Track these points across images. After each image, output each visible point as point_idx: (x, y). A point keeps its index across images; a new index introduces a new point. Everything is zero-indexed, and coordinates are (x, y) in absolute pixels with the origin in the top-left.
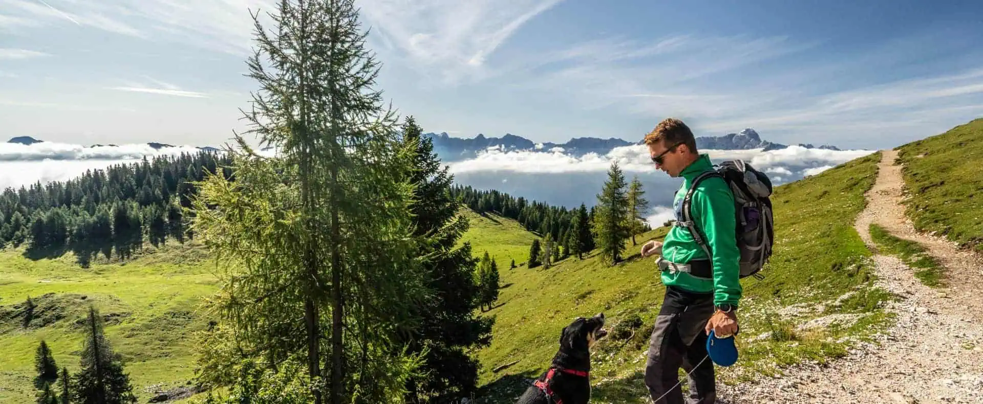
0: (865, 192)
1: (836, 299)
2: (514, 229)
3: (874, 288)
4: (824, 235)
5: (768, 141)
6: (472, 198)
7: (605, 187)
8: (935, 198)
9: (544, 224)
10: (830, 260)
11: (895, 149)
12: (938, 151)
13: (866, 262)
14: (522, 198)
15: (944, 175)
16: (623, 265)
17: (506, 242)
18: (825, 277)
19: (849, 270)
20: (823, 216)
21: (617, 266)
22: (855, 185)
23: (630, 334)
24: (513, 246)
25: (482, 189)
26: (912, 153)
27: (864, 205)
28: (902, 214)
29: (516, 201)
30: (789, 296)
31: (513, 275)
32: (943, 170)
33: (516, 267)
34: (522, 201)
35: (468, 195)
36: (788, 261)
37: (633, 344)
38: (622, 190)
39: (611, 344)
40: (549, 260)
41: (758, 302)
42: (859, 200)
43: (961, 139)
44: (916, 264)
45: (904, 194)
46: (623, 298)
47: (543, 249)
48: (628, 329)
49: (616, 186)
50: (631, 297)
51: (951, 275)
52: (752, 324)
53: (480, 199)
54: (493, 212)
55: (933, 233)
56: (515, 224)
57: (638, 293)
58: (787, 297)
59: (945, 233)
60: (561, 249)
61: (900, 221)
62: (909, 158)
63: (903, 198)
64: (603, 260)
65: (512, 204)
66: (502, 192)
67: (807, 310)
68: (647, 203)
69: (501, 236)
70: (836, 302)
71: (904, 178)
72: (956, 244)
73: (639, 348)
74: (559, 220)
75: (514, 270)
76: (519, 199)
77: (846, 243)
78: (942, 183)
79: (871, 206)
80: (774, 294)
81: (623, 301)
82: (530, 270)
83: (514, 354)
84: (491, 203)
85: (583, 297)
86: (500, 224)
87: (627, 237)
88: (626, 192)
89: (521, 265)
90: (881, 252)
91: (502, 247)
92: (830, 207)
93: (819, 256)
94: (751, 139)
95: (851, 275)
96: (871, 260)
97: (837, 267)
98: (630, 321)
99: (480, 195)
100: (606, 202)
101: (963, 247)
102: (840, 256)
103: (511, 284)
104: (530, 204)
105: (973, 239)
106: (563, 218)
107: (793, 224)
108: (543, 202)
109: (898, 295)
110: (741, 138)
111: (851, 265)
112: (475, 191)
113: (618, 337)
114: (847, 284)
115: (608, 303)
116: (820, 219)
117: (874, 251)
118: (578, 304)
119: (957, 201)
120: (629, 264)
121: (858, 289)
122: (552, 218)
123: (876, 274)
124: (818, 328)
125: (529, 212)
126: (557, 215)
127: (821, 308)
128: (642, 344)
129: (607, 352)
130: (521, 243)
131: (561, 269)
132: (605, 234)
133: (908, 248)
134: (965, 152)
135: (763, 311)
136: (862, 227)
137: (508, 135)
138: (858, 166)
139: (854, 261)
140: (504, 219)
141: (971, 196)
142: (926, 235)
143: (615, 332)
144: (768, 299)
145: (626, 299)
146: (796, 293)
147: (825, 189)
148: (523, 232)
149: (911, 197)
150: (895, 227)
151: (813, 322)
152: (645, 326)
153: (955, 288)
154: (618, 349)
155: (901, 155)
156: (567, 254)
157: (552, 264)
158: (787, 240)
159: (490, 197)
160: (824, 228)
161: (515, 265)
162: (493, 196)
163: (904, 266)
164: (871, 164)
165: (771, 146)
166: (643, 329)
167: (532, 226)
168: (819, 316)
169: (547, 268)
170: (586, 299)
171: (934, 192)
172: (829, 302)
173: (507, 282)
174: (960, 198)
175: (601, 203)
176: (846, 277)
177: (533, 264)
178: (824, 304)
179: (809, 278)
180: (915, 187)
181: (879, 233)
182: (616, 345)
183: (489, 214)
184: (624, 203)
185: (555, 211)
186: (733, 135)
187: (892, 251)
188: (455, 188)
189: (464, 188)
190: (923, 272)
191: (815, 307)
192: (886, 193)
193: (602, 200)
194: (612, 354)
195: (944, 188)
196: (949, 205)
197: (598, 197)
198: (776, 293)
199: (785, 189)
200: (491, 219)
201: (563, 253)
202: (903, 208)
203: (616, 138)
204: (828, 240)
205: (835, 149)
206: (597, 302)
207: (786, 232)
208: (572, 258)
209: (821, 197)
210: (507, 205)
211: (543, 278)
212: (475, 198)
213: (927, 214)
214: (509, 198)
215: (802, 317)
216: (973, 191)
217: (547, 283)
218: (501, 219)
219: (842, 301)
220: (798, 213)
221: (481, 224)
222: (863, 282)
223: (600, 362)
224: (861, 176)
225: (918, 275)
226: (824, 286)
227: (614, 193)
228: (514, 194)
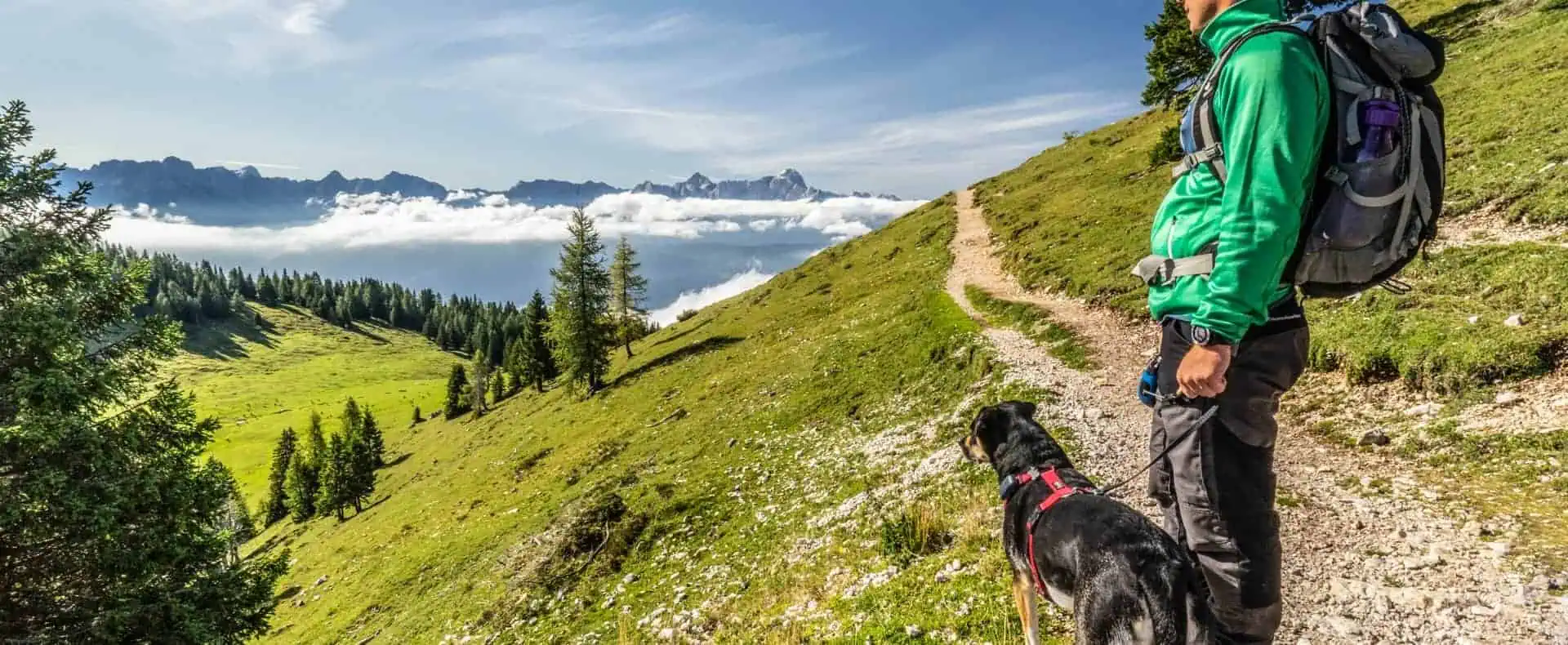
0: (948, 242)
1: (951, 412)
2: (419, 351)
3: (1006, 382)
4: (908, 308)
5: (816, 188)
6: (321, 295)
7: (565, 254)
8: (1034, 242)
9: (476, 336)
10: (926, 344)
11: (970, 189)
12: (1019, 187)
13: (978, 341)
14: (430, 291)
15: (1035, 214)
16: (605, 395)
17: (401, 377)
18: (923, 373)
19: (957, 358)
20: (900, 280)
21: (596, 397)
22: (931, 235)
23: (600, 537)
24: (417, 382)
25: (343, 277)
26: (990, 191)
27: (950, 260)
28: (999, 269)
29: (418, 298)
30: (874, 415)
31: (417, 437)
32: (1032, 208)
33: (424, 420)
34: (429, 299)
35: (311, 290)
36: (863, 354)
37: (606, 559)
38: (595, 258)
39: (560, 567)
40: (483, 400)
41: (827, 433)
42: (943, 255)
43: (1039, 172)
44: (1042, 337)
45: (993, 243)
46: (600, 458)
47: (472, 381)
48: (595, 528)
49: (584, 251)
50: (615, 453)
51: (1099, 346)
52: (822, 481)
53: (340, 298)
54: (370, 321)
55: (1047, 289)
56: (420, 339)
57: (627, 444)
58: (871, 417)
59: (1062, 288)
60: (507, 378)
61: (1000, 278)
62: (987, 198)
63: (993, 249)
64: (570, 391)
65: (408, 304)
66: (386, 281)
67: (909, 439)
68: (645, 282)
69: (391, 365)
70: (954, 417)
71: (988, 223)
72: (1083, 301)
73: (617, 567)
74: (504, 328)
75: (418, 427)
76: (424, 293)
77: (943, 315)
78: (1036, 224)
79: (959, 261)
80: (851, 414)
81: (601, 463)
82: (450, 422)
83: (368, 619)
84: (364, 306)
85: (530, 464)
86: (386, 342)
87: (615, 344)
88: (606, 261)
89: (434, 416)
90: (990, 324)
91: (393, 386)
92: (907, 267)
93: (907, 342)
94: (792, 185)
95: (961, 366)
96: (985, 338)
97: (938, 355)
98: (600, 509)
99: (339, 291)
100: (567, 280)
101: (1093, 304)
102: (940, 336)
103: (409, 455)
104: (446, 301)
105: (1102, 291)
106: (511, 323)
107: (863, 296)
108: (471, 296)
109: (1047, 392)
110: (782, 182)
111: (958, 348)
112: (328, 282)
113: (574, 548)
114: (957, 381)
115: (575, 471)
116: (897, 286)
117: (982, 324)
118: (518, 481)
119: (1063, 243)
120: (616, 393)
121: (979, 388)
122: (490, 323)
123: (999, 358)
124: (941, 475)
125: (443, 316)
126: (499, 318)
127: (930, 432)
128: (622, 557)
129: (551, 589)
130: (432, 374)
131: (505, 414)
132: (570, 341)
133: (1025, 315)
134: (1048, 186)
135: (837, 451)
136: (955, 288)
137: (393, 173)
138: (932, 212)
139: (961, 342)
140: (394, 332)
141: (1076, 236)
142: (1038, 293)
143: (569, 539)
144: (840, 425)
145: (606, 459)
146: (883, 408)
147: (893, 246)
148: (436, 353)
149: (1002, 245)
150: (996, 286)
151: (926, 462)
152: (630, 515)
153: (1110, 368)
154: (573, 577)
155: (978, 194)
156: (517, 386)
157: (489, 407)
158: (857, 322)
159: (361, 293)
160: (905, 298)
161: (422, 416)
162: (367, 291)
163: (1028, 342)
164: (944, 208)
165: (821, 196)
166: (626, 521)
167: (453, 342)
168: (934, 449)
169: (480, 414)
170: (533, 468)
171: (1032, 235)
172: (940, 418)
173: (403, 450)
174: (1065, 239)
175: (559, 284)
176: (955, 371)
177: (455, 411)
178: (932, 423)
179: (898, 380)
180: (1006, 232)
181: (981, 298)
182: (571, 570)
183: (361, 325)
184: (601, 280)
185: (495, 311)
186: (771, 178)
187: (1001, 323)
188: (280, 277)
189: (302, 277)
190: (1058, 348)
191: (920, 431)
192: (971, 242)
193: (560, 278)
194: (560, 594)
195: (1042, 229)
196: (1054, 250)
197: (553, 273)
198: (853, 412)
199: (845, 248)
200: (364, 334)
201: (510, 384)
202: (998, 262)
203: (597, 181)
204: (914, 314)
205: (896, 199)
206: (553, 473)
207: (854, 310)
208: (528, 391)
209: (891, 256)
210: (398, 306)
211: (469, 436)
212: (329, 295)
213: (1032, 265)
214: (401, 293)
215: (905, 454)
216: (1077, 229)
217: (476, 443)
218: (386, 334)
219: (962, 414)
220: (868, 279)
221: (346, 347)
222: (983, 375)
223: (535, 619)
224: (938, 224)
225: (1053, 352)
226: (923, 391)
227: (582, 265)
228: (414, 286)
